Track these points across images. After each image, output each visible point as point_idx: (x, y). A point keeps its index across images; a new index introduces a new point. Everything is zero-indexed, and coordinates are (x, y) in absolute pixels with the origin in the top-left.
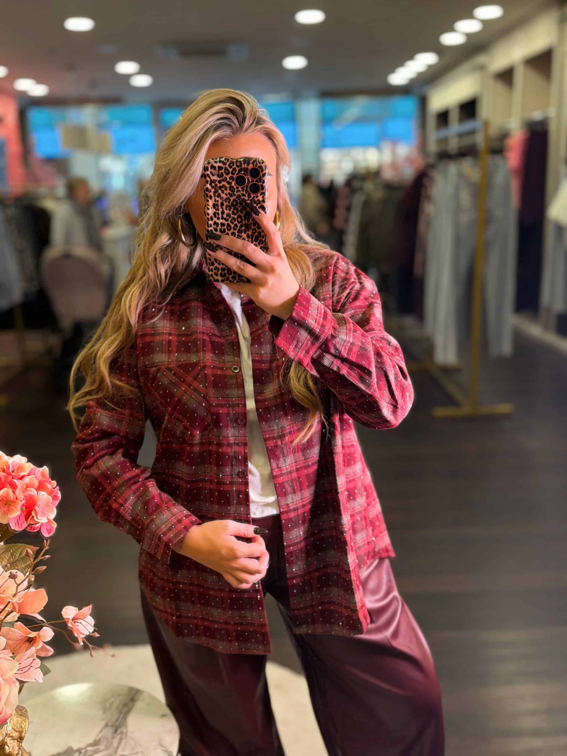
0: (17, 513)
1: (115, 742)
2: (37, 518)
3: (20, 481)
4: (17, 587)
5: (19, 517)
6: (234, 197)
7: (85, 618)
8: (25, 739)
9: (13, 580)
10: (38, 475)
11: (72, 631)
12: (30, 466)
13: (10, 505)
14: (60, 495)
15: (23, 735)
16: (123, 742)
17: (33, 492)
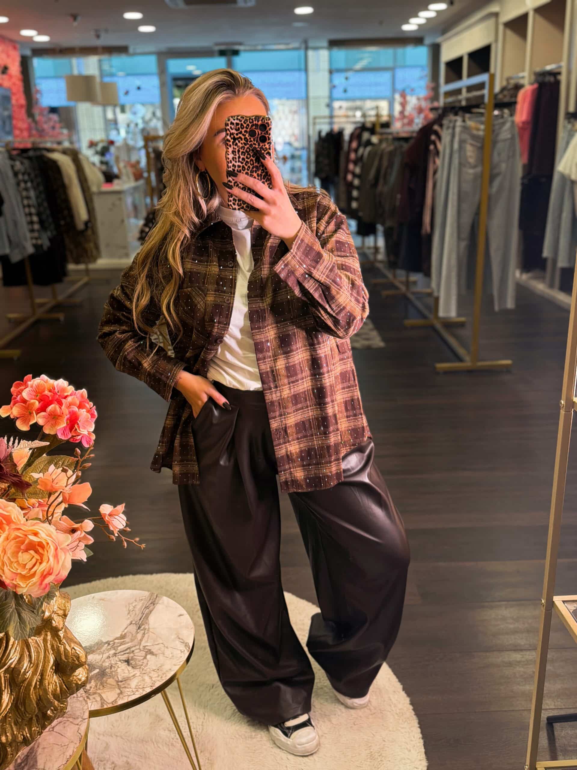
0: (63, 424)
1: (139, 636)
2: (80, 430)
3: (64, 400)
4: (68, 480)
5: (65, 428)
6: (248, 146)
7: (119, 514)
8: (68, 616)
9: (65, 473)
10: (78, 395)
11: (108, 525)
12: (71, 388)
13: (57, 419)
14: (96, 413)
15: (67, 613)
16: (146, 636)
17: (76, 409)
